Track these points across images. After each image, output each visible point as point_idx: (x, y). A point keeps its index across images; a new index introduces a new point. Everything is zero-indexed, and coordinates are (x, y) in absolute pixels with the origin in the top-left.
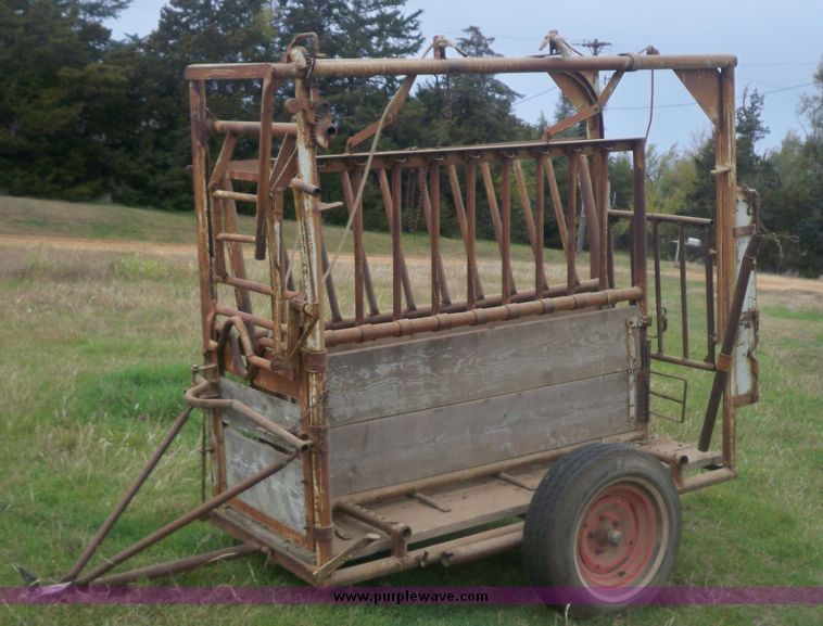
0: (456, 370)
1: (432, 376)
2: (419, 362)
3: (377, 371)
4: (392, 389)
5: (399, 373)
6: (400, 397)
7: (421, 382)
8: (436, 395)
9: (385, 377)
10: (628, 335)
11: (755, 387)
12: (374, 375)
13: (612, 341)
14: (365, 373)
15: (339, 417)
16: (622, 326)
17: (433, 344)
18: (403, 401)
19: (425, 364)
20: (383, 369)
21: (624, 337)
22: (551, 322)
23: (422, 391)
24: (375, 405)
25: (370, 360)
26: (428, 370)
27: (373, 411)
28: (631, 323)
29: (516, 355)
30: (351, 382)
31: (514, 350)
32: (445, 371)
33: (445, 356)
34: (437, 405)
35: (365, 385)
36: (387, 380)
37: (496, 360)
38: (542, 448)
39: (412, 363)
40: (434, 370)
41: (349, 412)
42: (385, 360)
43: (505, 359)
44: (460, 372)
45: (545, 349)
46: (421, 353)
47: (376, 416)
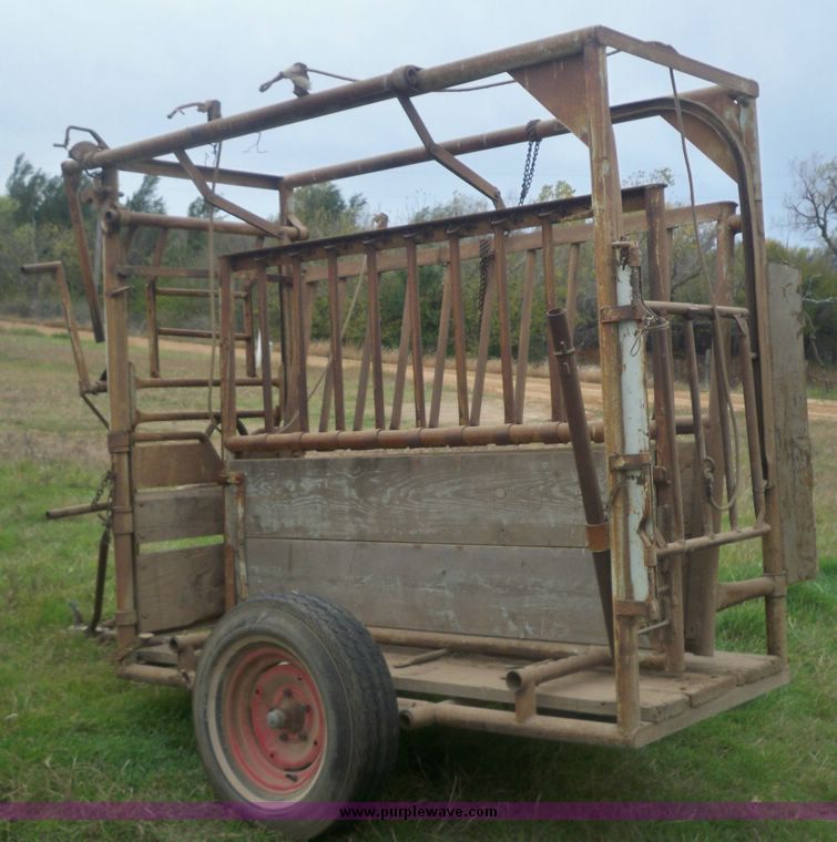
0: (385, 500)
1: (358, 501)
2: (344, 482)
3: (302, 484)
4: (316, 508)
5: (323, 491)
6: (324, 519)
7: (346, 508)
8: (363, 526)
9: (310, 493)
12: (299, 489)
14: (290, 484)
15: (268, 528)
17: (360, 464)
18: (327, 524)
19: (352, 486)
20: (308, 484)
23: (347, 518)
24: (300, 523)
25: (297, 473)
26: (354, 493)
27: (297, 529)
29: (458, 494)
30: (277, 492)
31: (457, 488)
32: (372, 499)
33: (374, 480)
34: (361, 539)
35: (290, 498)
36: (312, 497)
37: (435, 497)
39: (337, 482)
40: (361, 494)
41: (276, 526)
42: (310, 473)
43: (444, 497)
44: (390, 503)
45: (500, 493)
46: (346, 472)
47: (299, 535)
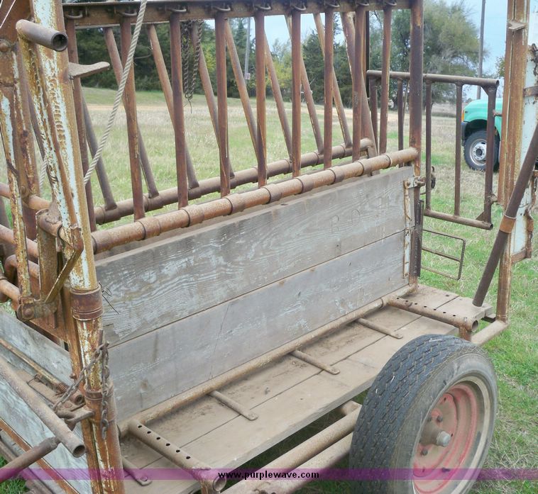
0: (250, 256)
1: (226, 266)
2: (211, 252)
3: (164, 271)
4: (182, 289)
5: (189, 270)
6: (192, 296)
7: (214, 275)
8: (232, 286)
9: (175, 276)
10: (405, 196)
11: (528, 244)
12: (161, 277)
13: (392, 204)
14: (150, 276)
15: (123, 332)
16: (401, 188)
17: (227, 231)
18: (195, 299)
19: (218, 254)
20: (171, 268)
21: (402, 198)
22: (340, 192)
23: (216, 285)
24: (164, 309)
25: (155, 259)
26: (221, 259)
27: (162, 317)
28: (408, 185)
29: (308, 230)
30: (134, 289)
31: (307, 225)
32: (239, 259)
33: (240, 242)
34: (232, 297)
35: (151, 289)
36: (177, 279)
37: (291, 238)
38: (332, 318)
39: (203, 255)
40: (228, 259)
41: (135, 324)
42: (173, 256)
43: (298, 236)
44: (255, 256)
45: (335, 219)
46: (213, 243)
47: (166, 322)
